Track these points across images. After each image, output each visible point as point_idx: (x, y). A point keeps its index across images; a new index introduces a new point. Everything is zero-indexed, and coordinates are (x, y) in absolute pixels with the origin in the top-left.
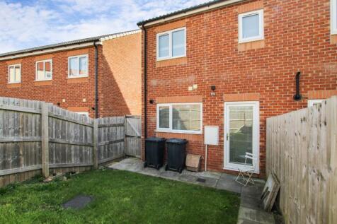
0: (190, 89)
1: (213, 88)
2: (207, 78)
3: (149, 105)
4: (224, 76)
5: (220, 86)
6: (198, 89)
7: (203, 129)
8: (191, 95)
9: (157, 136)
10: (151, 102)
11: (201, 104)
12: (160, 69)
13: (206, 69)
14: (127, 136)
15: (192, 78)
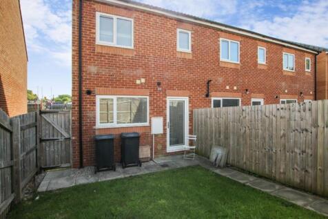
0: (138, 82)
1: (159, 84)
2: (153, 74)
3: (86, 97)
4: (167, 75)
5: (164, 83)
6: (145, 83)
7: (150, 120)
8: (139, 88)
9: (97, 133)
10: (89, 93)
11: (148, 97)
12: (101, 55)
13: (153, 66)
14: (41, 141)
15: (140, 72)
